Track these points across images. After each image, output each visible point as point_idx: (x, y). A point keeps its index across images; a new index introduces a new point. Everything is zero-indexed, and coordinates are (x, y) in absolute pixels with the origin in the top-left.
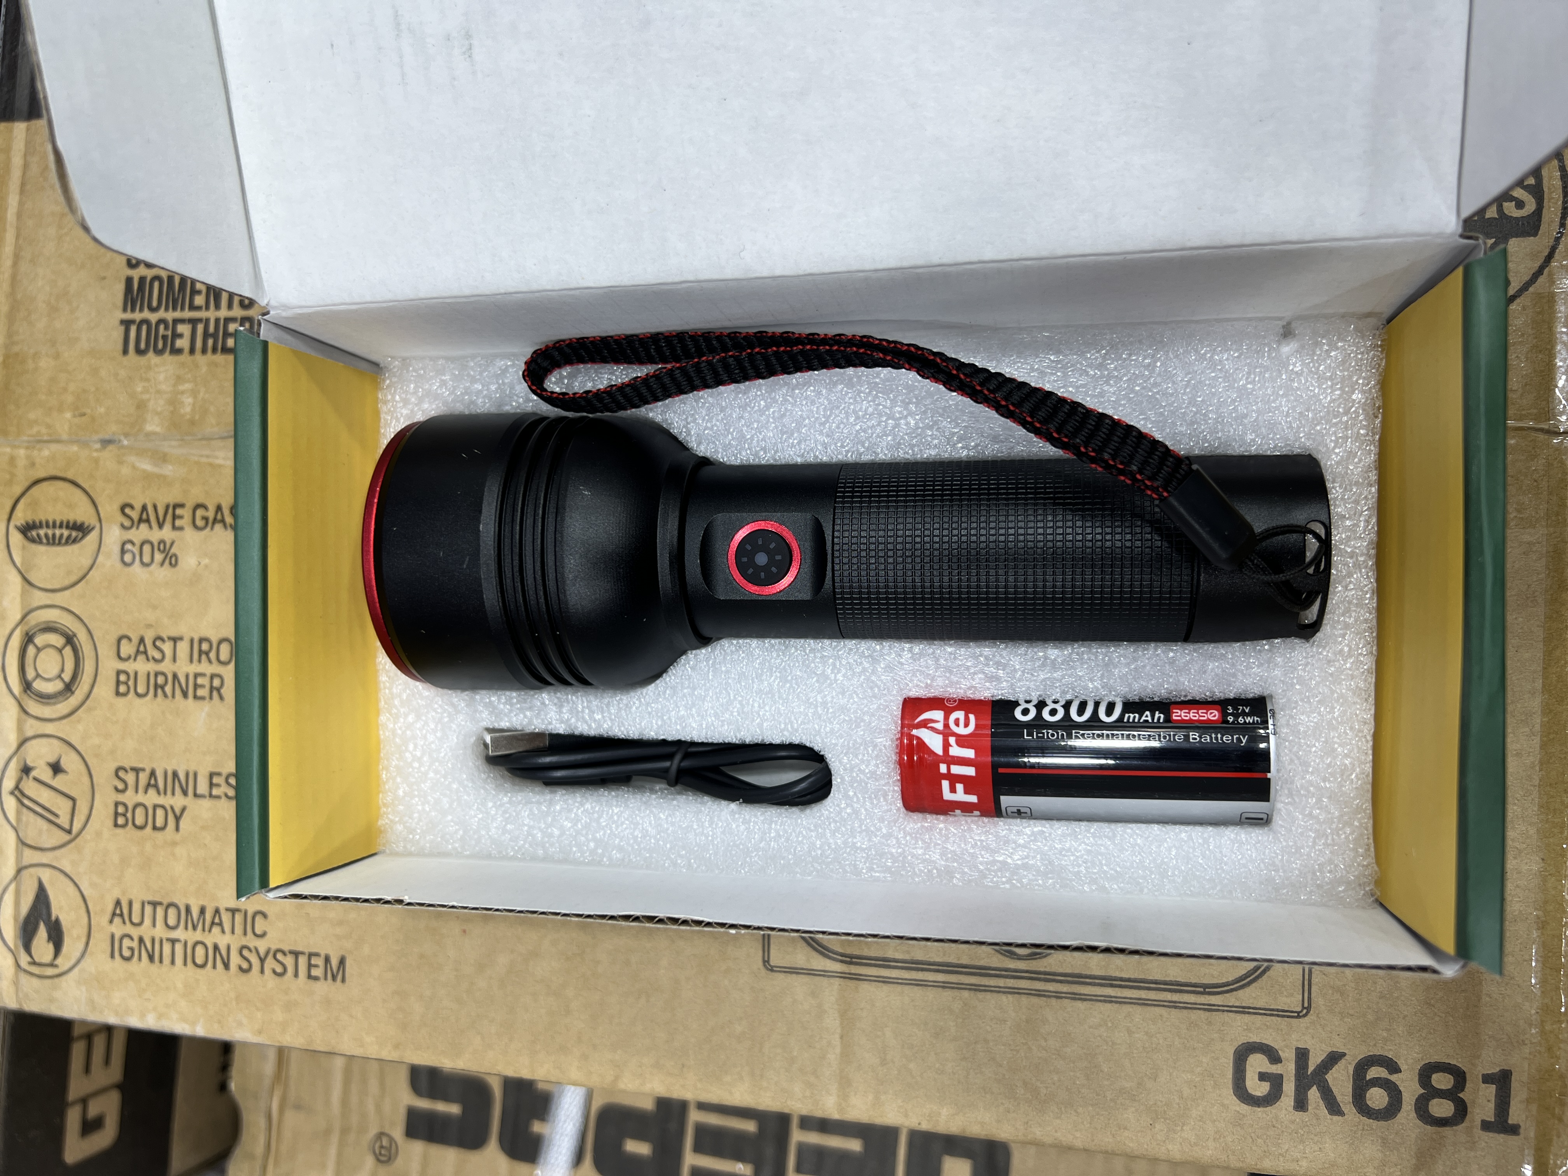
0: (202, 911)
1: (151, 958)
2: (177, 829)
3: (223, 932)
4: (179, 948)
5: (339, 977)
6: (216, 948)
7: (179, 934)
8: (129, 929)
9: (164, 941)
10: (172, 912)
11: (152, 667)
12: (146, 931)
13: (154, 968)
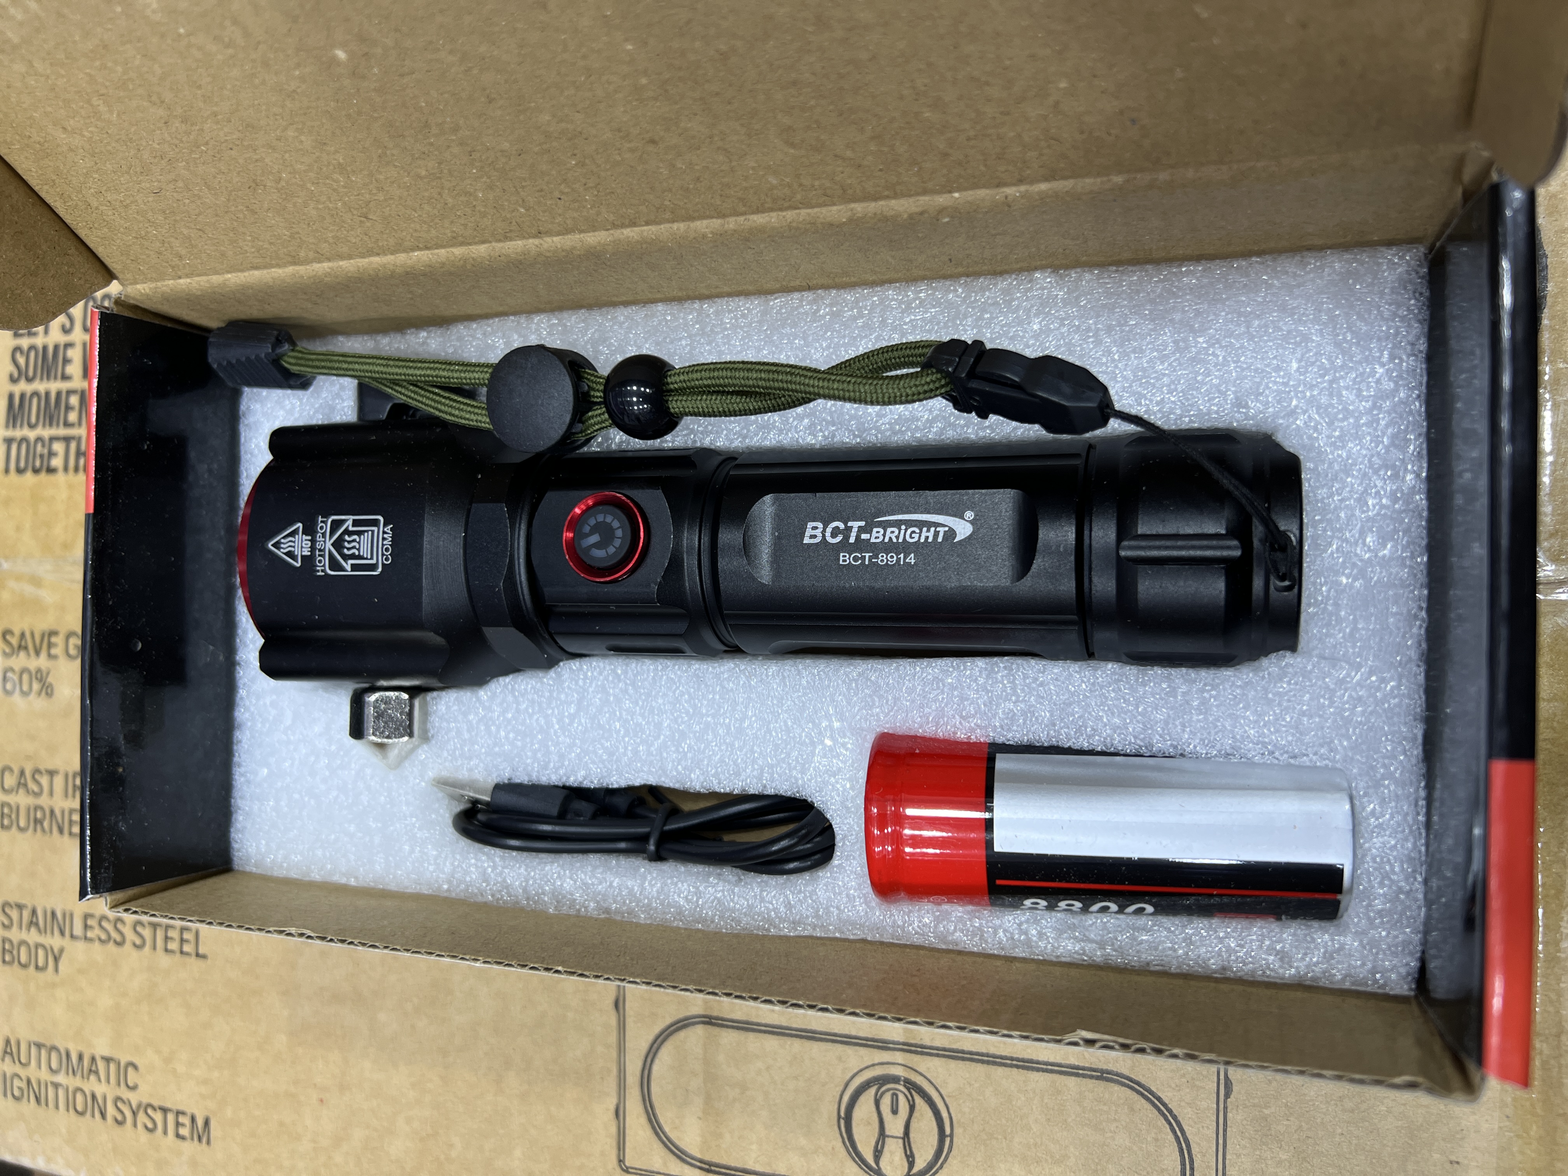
0: (81, 1057)
1: (38, 1100)
2: (56, 970)
3: (100, 1080)
4: (61, 1093)
5: (204, 1140)
6: (94, 1097)
7: (61, 1078)
8: (18, 1069)
9: (49, 1084)
10: (54, 1055)
11: (30, 801)
12: (32, 1072)
13: (41, 1111)
